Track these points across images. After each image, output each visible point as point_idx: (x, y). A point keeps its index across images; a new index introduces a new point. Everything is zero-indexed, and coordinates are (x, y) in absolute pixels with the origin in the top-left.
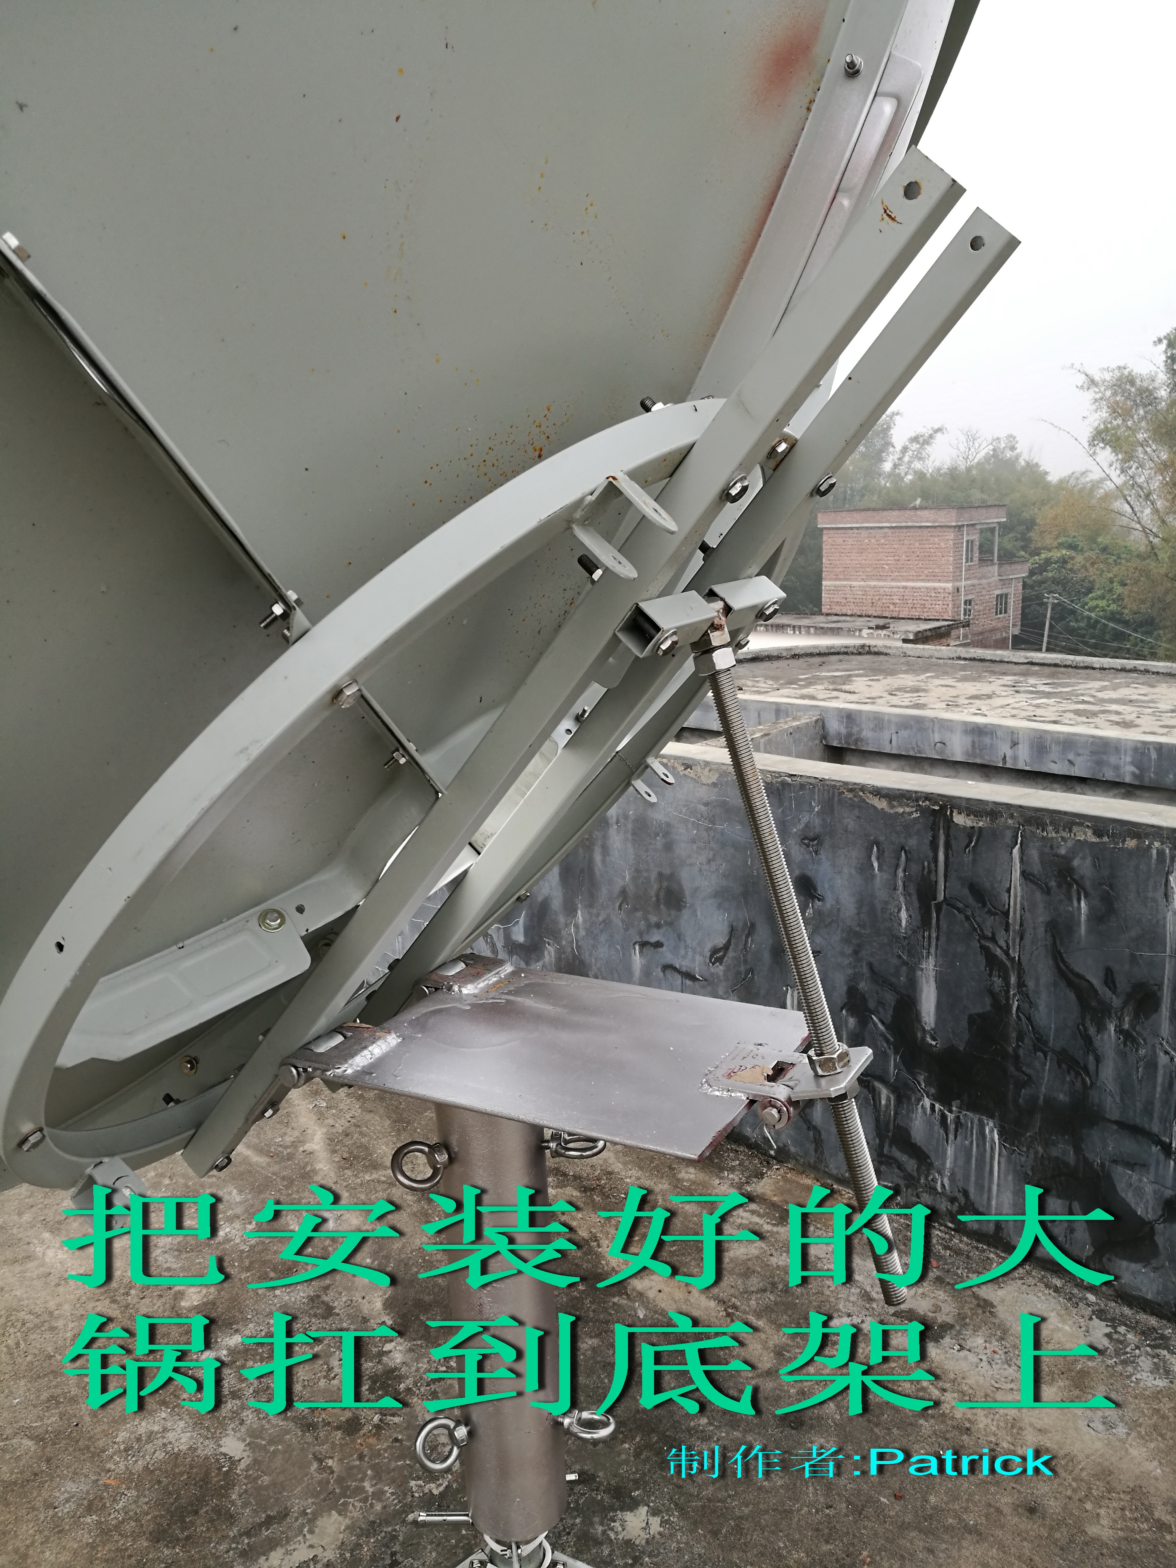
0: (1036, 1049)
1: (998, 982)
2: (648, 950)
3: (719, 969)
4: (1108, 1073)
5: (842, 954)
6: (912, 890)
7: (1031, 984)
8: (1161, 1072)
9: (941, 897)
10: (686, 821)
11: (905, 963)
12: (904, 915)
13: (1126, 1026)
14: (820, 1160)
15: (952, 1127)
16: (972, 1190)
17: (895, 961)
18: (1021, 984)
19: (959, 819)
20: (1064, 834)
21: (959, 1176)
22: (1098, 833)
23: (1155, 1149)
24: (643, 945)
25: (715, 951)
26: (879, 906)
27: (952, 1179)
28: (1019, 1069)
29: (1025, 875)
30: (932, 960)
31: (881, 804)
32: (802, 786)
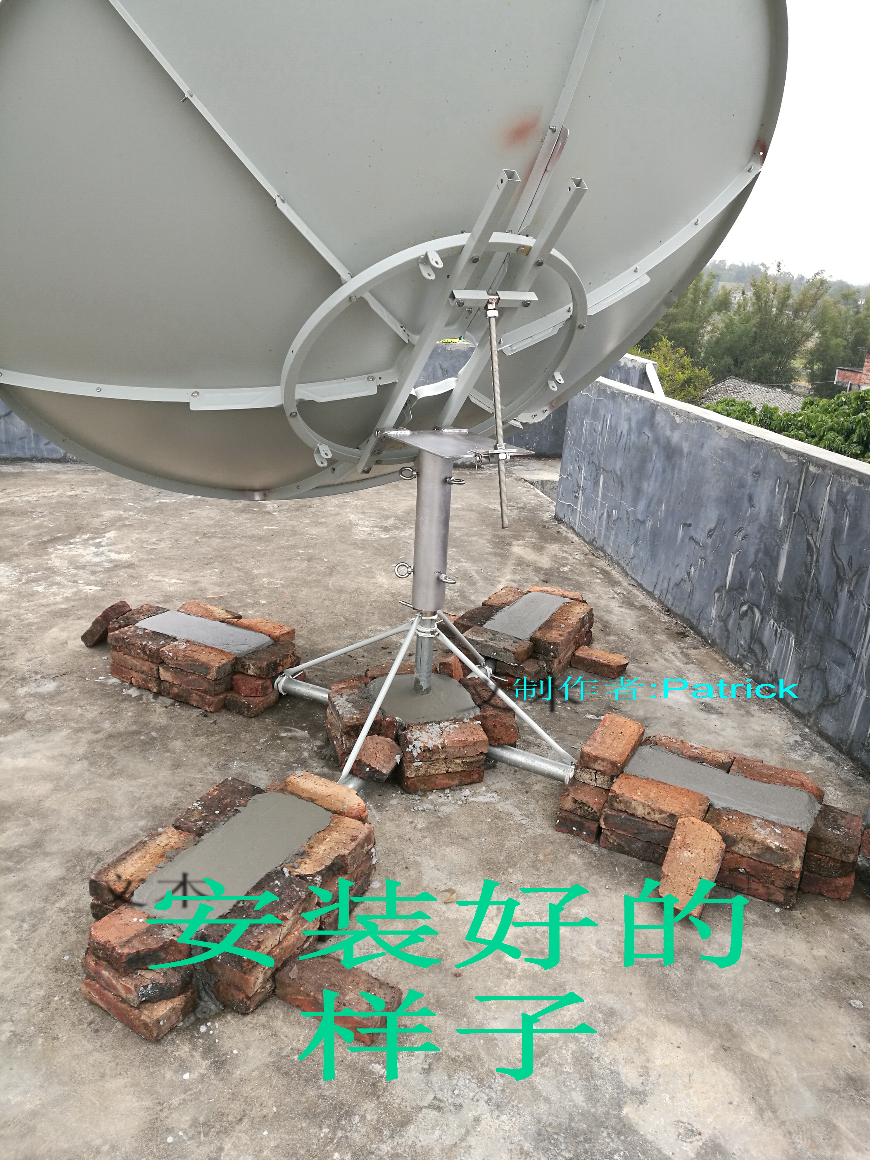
0: (817, 597)
1: (809, 558)
2: (686, 527)
3: (709, 541)
4: (840, 613)
5: (756, 537)
6: (787, 505)
7: (821, 561)
8: (860, 615)
9: (797, 510)
10: (712, 458)
11: (777, 545)
12: (782, 518)
13: (851, 589)
14: (726, 648)
15: (778, 636)
16: (779, 671)
17: (774, 543)
18: (817, 561)
19: (812, 469)
20: (848, 481)
21: (776, 663)
22: (860, 482)
23: (850, 656)
24: (685, 525)
25: (710, 531)
26: (774, 512)
27: (773, 665)
28: (808, 608)
29: (829, 501)
30: (787, 544)
31: (785, 456)
32: (759, 443)
